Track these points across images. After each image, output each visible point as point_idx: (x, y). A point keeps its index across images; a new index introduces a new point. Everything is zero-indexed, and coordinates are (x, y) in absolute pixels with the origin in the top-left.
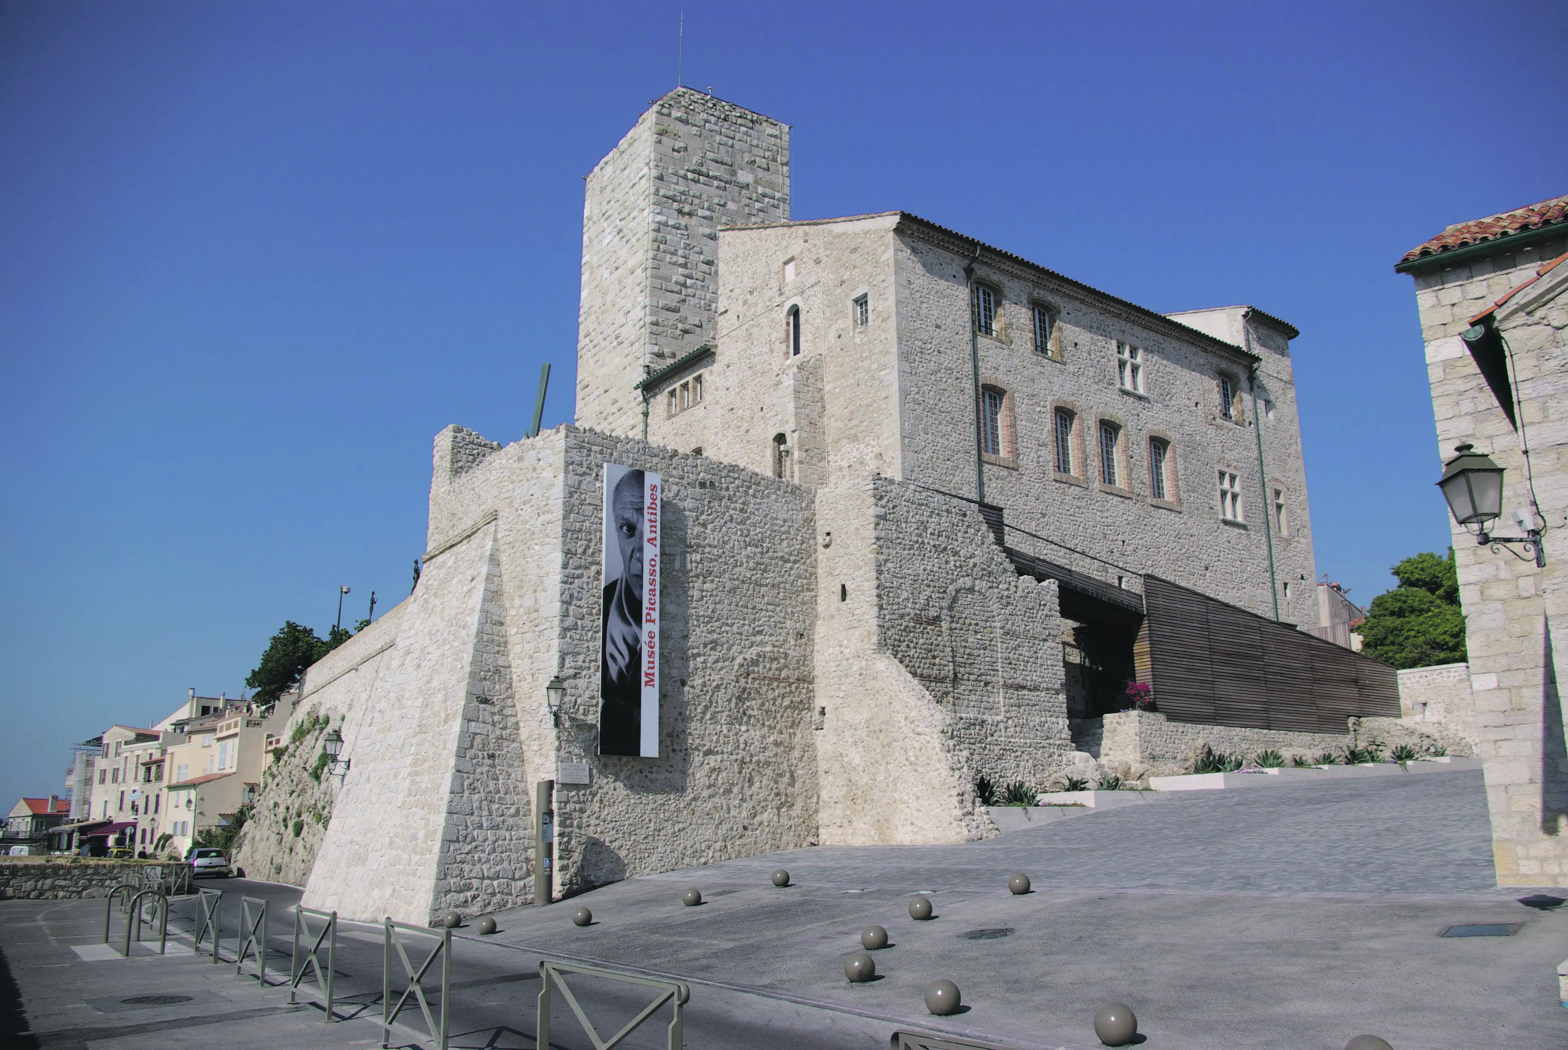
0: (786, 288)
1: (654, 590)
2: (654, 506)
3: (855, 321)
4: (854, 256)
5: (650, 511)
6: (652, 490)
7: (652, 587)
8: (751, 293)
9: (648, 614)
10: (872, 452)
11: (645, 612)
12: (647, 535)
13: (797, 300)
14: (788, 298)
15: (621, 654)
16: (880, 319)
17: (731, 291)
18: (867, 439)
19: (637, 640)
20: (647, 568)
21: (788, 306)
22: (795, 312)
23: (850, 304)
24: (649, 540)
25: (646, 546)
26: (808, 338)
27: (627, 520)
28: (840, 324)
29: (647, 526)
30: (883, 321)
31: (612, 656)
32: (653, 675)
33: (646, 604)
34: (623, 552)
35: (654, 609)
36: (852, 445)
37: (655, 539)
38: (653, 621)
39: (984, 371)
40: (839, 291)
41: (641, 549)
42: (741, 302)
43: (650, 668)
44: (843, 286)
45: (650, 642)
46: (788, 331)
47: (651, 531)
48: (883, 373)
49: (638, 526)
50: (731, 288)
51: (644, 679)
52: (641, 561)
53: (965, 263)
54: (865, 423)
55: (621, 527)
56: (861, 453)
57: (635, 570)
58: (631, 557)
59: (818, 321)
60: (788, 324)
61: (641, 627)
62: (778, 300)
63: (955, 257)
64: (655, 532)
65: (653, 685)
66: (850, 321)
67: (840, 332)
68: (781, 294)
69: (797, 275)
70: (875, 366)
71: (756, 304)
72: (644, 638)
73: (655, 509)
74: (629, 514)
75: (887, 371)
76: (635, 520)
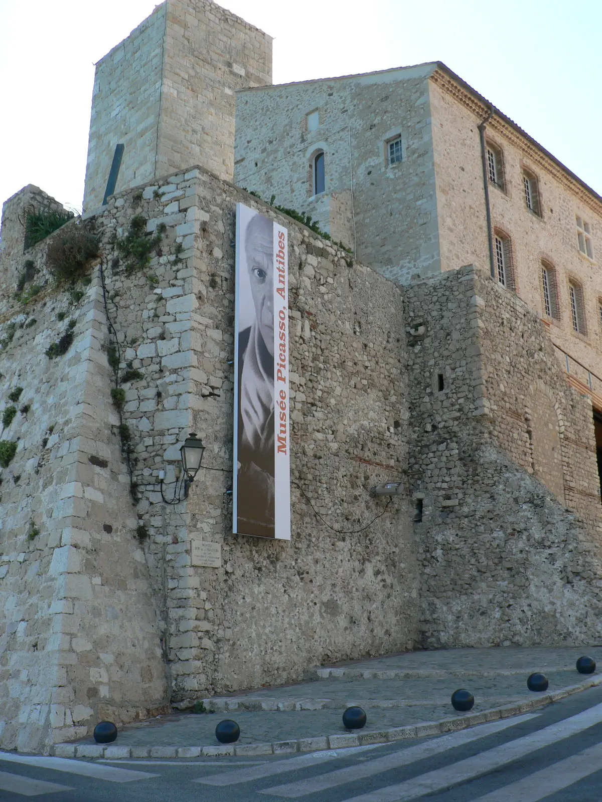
0: (309, 136)
1: (284, 346)
2: (282, 255)
3: (387, 160)
4: (386, 103)
5: (279, 259)
6: (280, 238)
7: (282, 342)
8: (271, 142)
9: (279, 371)
10: (408, 273)
11: (276, 368)
12: (277, 285)
13: (322, 145)
14: (311, 143)
15: (256, 412)
16: (416, 155)
17: (248, 142)
18: (401, 262)
19: (270, 398)
20: (277, 320)
21: (311, 149)
22: (319, 156)
23: (381, 144)
24: (278, 290)
25: (276, 295)
26: (333, 177)
27: (259, 263)
28: (373, 161)
29: (276, 273)
30: (419, 156)
31: (247, 413)
32: (285, 439)
33: (277, 360)
34: (255, 298)
35: (284, 366)
36: (385, 268)
37: (283, 290)
38: (284, 380)
39: (495, 215)
40: (369, 133)
41: (271, 298)
42: (259, 150)
43: (282, 432)
44: (373, 130)
45: (281, 402)
46: (310, 172)
47: (280, 281)
48: (419, 202)
49: (268, 272)
50: (248, 139)
51: (277, 444)
52: (271, 310)
53: (479, 122)
54: (400, 249)
55: (253, 270)
56: (395, 275)
57: (266, 321)
58: (263, 304)
59: (346, 161)
60: (311, 166)
61: (273, 385)
62: (301, 146)
63: (472, 115)
64: (283, 282)
65: (285, 452)
66: (382, 159)
67: (370, 169)
68: (303, 141)
69: (321, 123)
70: (411, 197)
71: (276, 151)
72: (277, 398)
73: (283, 258)
74: (261, 258)
75: (425, 200)
76: (265, 266)
